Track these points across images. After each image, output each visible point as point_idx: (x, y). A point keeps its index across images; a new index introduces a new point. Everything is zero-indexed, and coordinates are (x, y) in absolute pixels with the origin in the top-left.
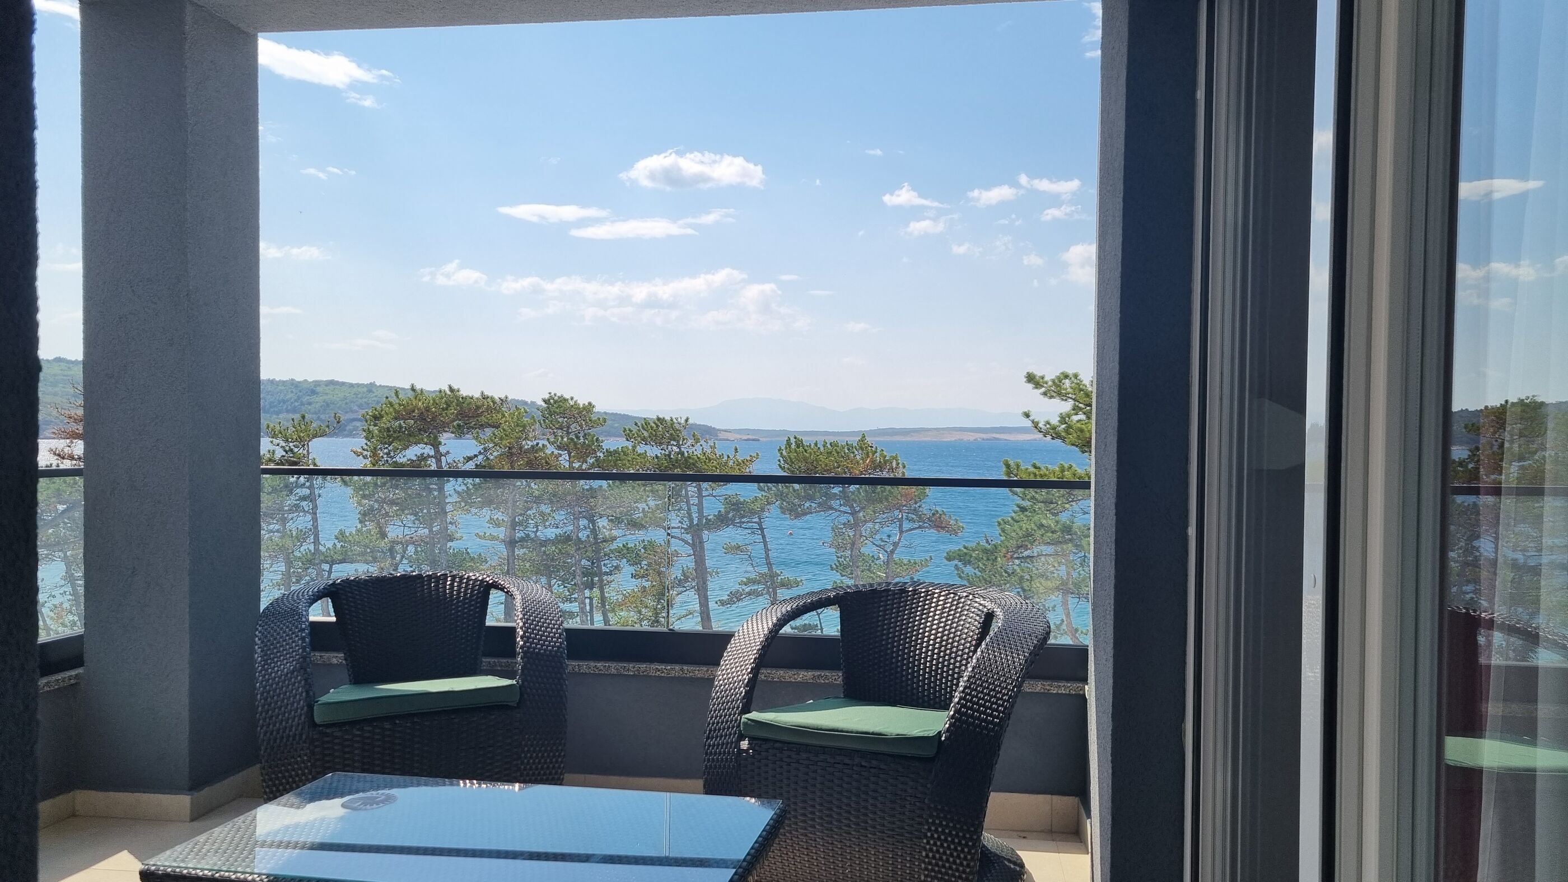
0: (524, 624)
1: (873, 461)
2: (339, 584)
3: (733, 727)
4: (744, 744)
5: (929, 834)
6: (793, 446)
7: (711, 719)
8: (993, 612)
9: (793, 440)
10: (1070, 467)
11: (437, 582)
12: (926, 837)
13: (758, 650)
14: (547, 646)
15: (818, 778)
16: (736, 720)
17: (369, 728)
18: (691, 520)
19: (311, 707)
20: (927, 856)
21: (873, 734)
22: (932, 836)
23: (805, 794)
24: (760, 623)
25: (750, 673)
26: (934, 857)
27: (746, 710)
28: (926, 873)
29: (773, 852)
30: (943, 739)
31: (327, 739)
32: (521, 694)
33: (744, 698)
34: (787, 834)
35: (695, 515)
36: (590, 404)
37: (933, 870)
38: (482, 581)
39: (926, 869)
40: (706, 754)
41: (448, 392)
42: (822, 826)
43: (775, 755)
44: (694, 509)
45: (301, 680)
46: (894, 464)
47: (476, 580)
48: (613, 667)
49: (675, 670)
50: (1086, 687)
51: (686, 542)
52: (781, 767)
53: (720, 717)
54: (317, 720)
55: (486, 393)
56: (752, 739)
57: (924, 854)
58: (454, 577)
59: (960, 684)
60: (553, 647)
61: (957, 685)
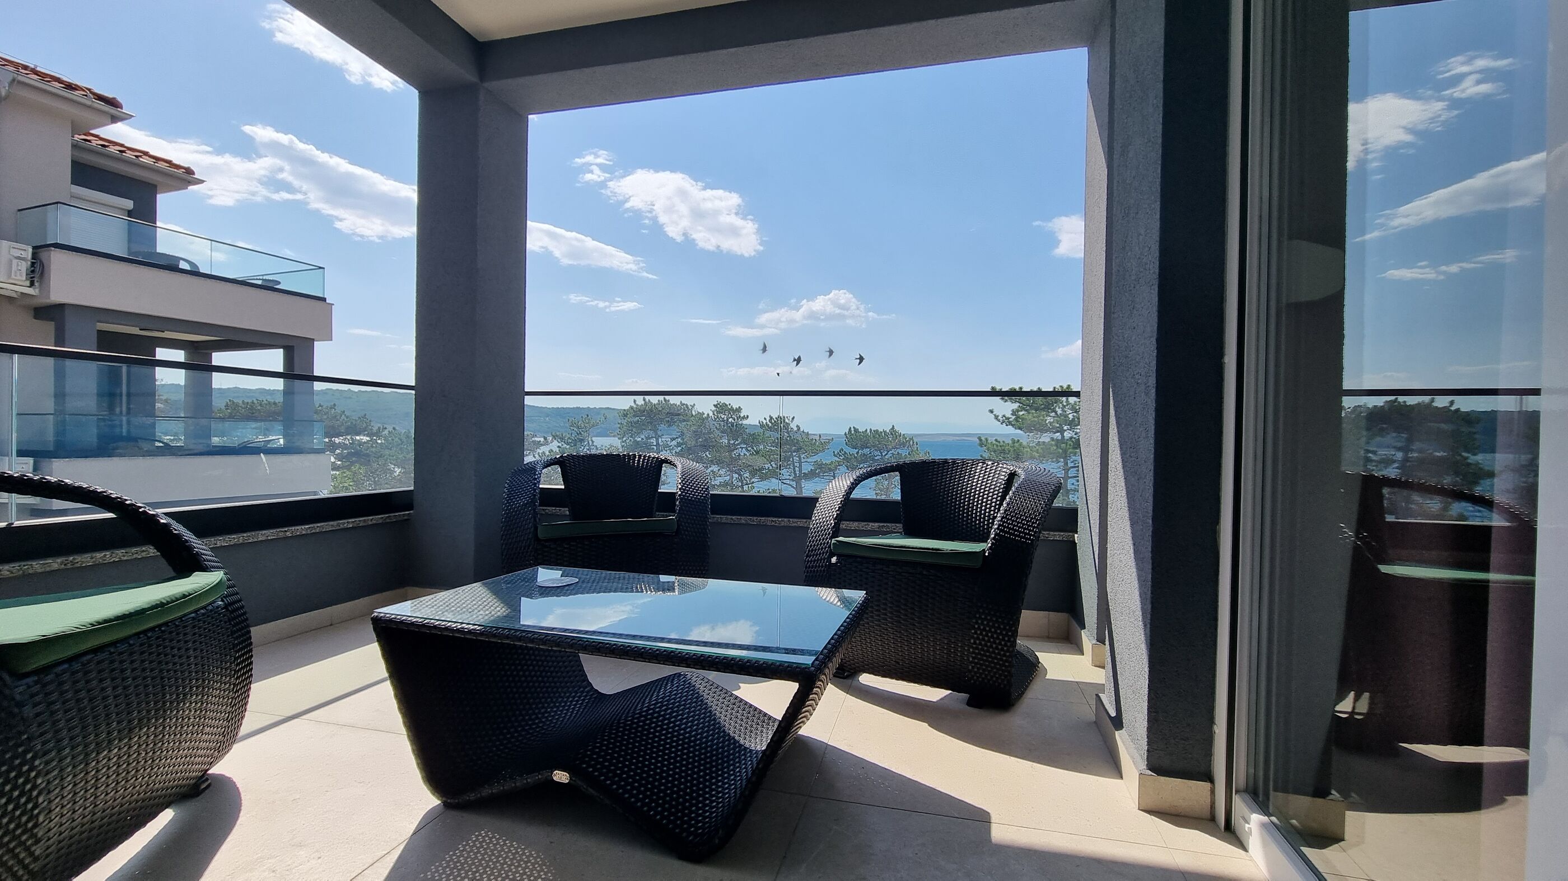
0: (682, 481)
1: (899, 441)
2: (565, 457)
3: (826, 548)
4: (834, 560)
5: (976, 626)
6: (853, 432)
7: (810, 542)
8: (1015, 472)
9: (852, 429)
10: (1018, 441)
11: (629, 459)
12: (974, 628)
13: (844, 495)
14: (697, 496)
15: (889, 583)
16: (828, 542)
17: (574, 543)
18: (795, 474)
19: (536, 529)
20: (975, 643)
21: (932, 549)
22: (979, 628)
23: (880, 596)
24: (841, 482)
25: (838, 510)
26: (980, 644)
27: (835, 535)
28: (974, 655)
29: (855, 638)
30: (987, 554)
31: (546, 549)
32: (678, 526)
33: (834, 527)
34: (866, 625)
35: (798, 473)
36: (739, 407)
37: (979, 654)
38: (658, 458)
39: (973, 653)
40: (806, 567)
41: (664, 402)
42: (892, 619)
43: (856, 567)
44: (797, 469)
45: (531, 510)
46: (911, 443)
47: (654, 458)
48: (743, 519)
49: (784, 522)
50: (1076, 535)
51: (793, 487)
52: (861, 575)
53: (816, 541)
54: (540, 536)
55: (683, 402)
56: (839, 556)
57: (972, 641)
58: (640, 456)
59: (995, 523)
60: (701, 496)
61: (993, 523)
